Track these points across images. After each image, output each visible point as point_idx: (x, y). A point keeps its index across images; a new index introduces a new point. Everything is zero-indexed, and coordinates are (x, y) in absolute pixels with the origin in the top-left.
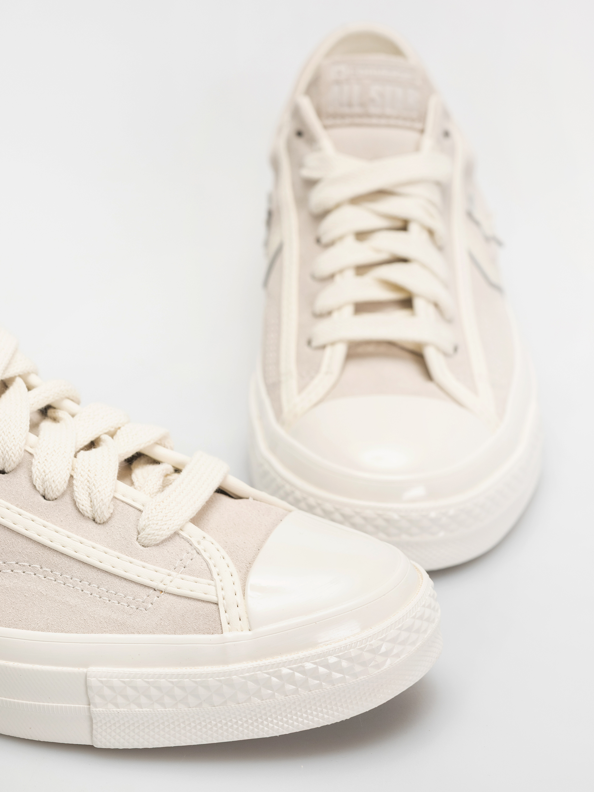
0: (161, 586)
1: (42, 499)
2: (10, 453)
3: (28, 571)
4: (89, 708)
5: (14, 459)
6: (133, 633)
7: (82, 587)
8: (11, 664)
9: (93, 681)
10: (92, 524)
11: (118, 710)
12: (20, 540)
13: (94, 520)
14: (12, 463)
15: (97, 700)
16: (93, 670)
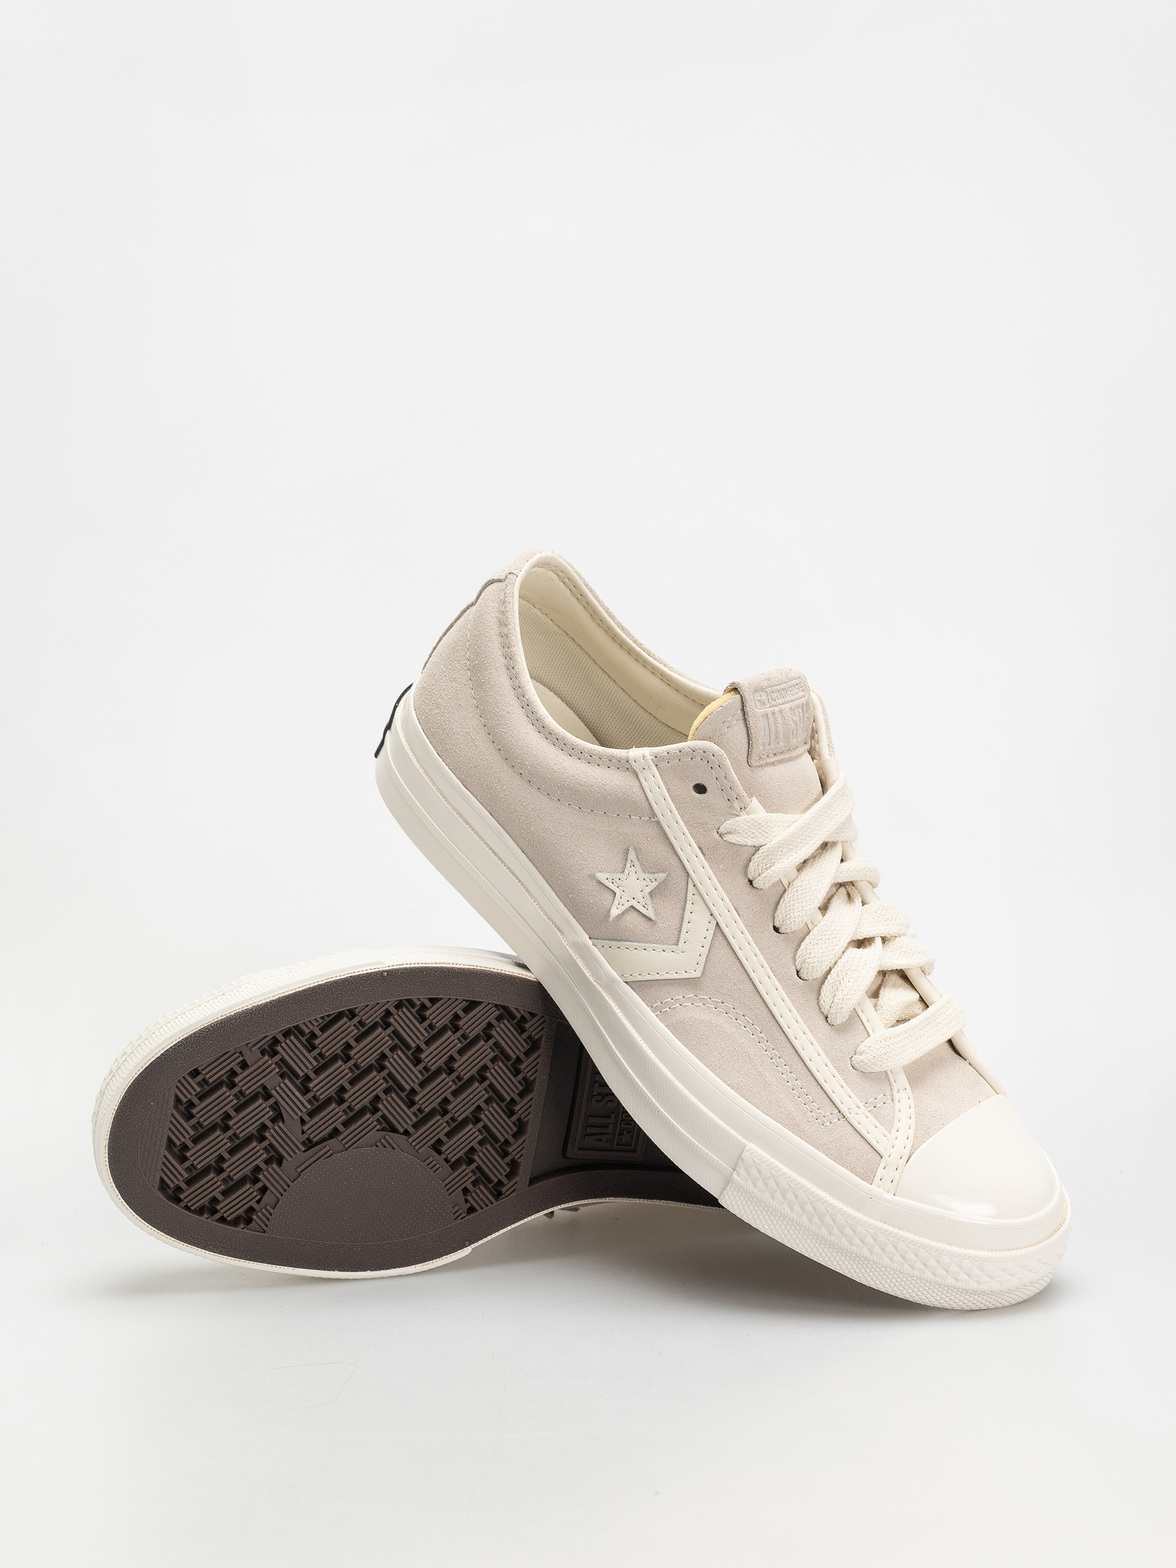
0: (847, 1114)
1: (796, 973)
2: (792, 920)
3: (749, 1028)
4: (733, 1173)
5: (792, 928)
6: (801, 1138)
7: (784, 1071)
8: (692, 1098)
9: (745, 1155)
10: (822, 1021)
11: (754, 1190)
12: (758, 998)
13: (826, 1018)
14: (789, 929)
15: (742, 1171)
16: (751, 1145)
